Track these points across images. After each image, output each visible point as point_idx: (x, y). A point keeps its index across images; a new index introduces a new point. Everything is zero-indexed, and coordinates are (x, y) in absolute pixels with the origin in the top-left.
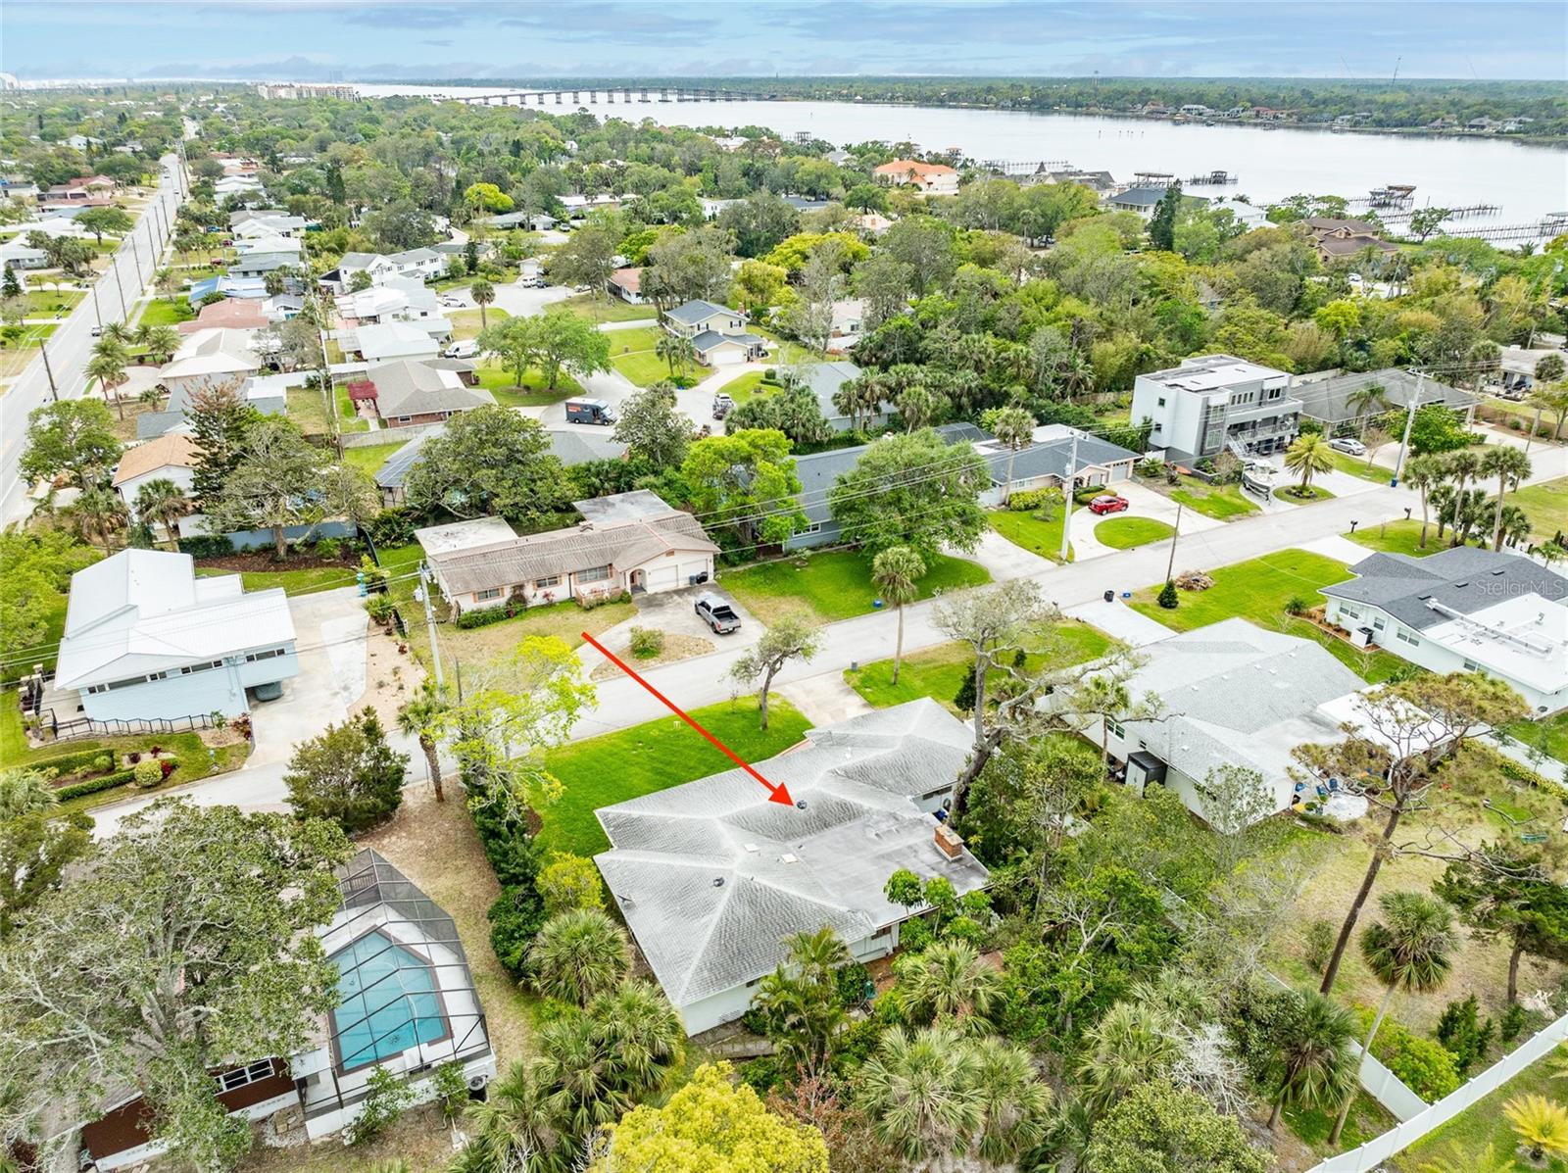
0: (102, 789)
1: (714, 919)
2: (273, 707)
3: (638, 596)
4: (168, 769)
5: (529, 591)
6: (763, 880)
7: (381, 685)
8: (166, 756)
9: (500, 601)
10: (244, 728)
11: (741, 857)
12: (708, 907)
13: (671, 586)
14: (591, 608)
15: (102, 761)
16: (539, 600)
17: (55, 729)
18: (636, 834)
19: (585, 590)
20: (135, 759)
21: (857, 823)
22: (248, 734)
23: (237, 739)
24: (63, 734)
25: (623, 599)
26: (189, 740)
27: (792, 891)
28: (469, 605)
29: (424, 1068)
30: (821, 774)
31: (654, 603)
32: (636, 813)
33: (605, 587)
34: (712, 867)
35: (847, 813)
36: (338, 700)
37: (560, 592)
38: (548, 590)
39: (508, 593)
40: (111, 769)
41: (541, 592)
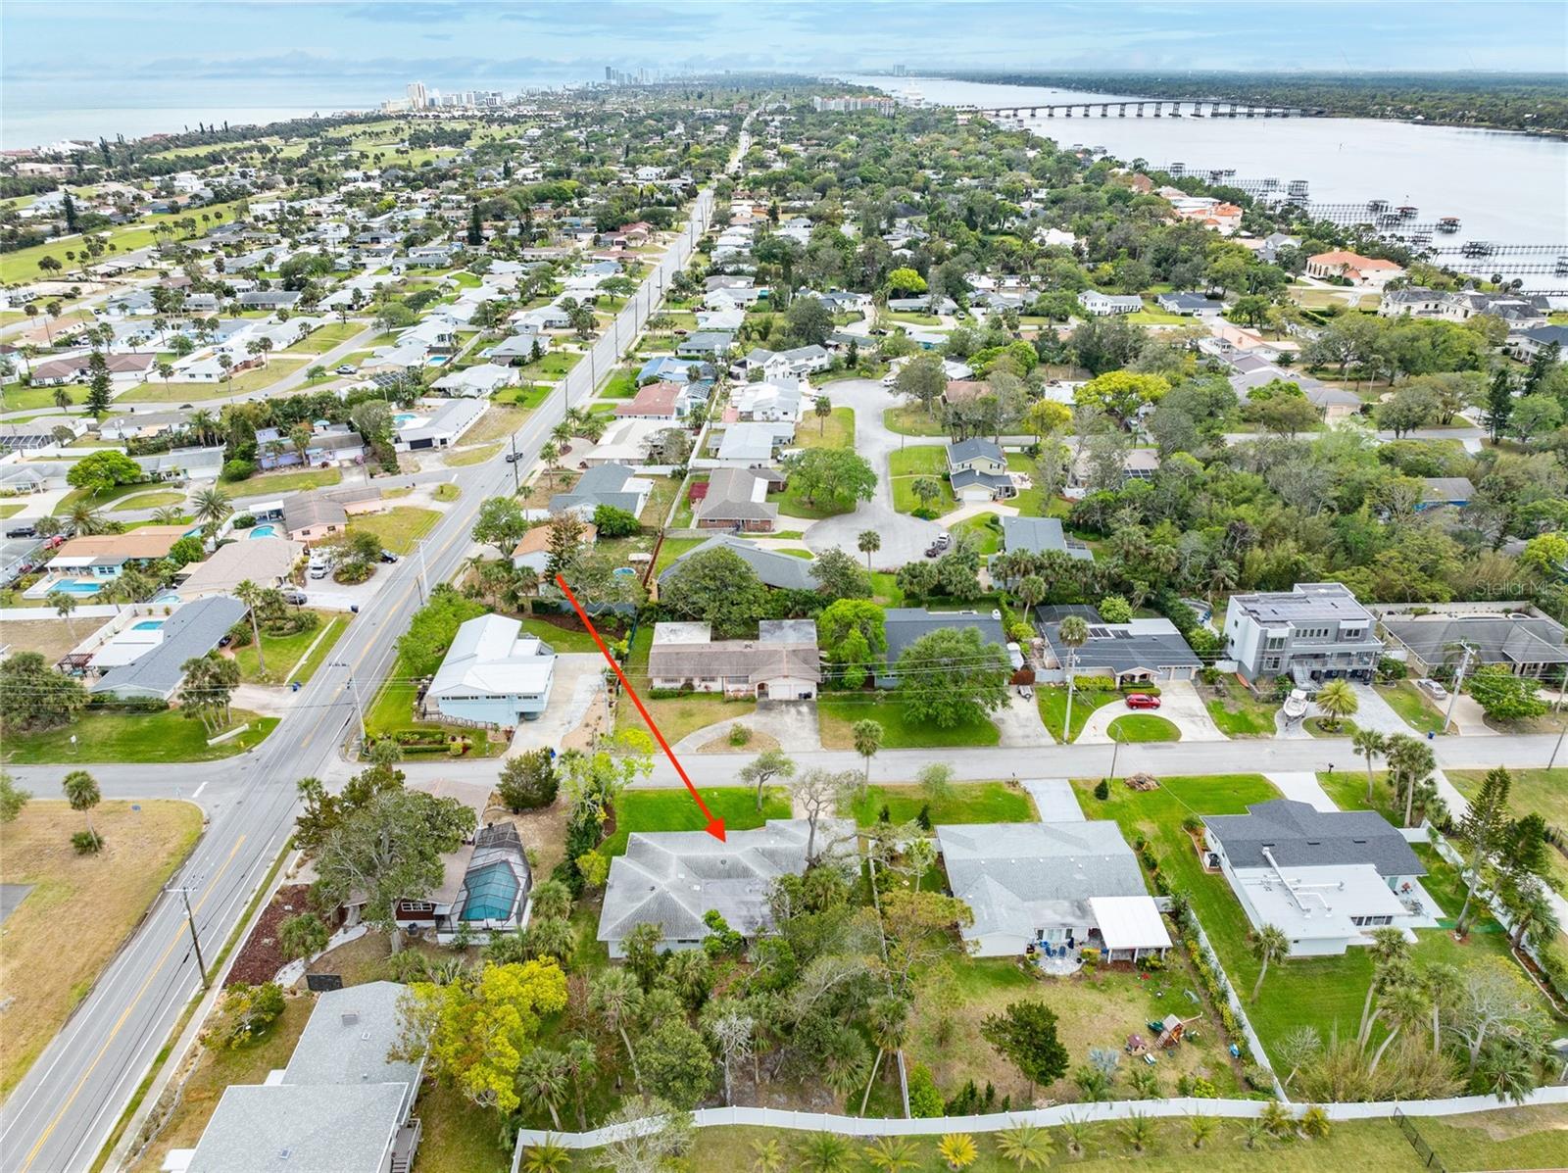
0: (436, 751)
1: (638, 905)
2: (531, 725)
3: (762, 700)
4: (466, 748)
5: (696, 682)
6: (673, 895)
7: (587, 725)
8: (468, 741)
9: (678, 685)
10: (509, 734)
11: (672, 878)
12: (639, 899)
13: (786, 697)
14: (728, 701)
15: (438, 737)
16: (702, 689)
17: (424, 714)
18: (640, 851)
19: (731, 688)
20: (454, 739)
21: (746, 880)
22: (509, 739)
23: (503, 740)
24: (428, 717)
25: (750, 700)
26: (481, 734)
27: (683, 904)
28: (658, 684)
29: (487, 929)
30: (748, 848)
31: (768, 707)
32: (645, 840)
33: (743, 688)
34: (654, 879)
35: (745, 873)
36: (562, 729)
37: (715, 687)
38: (709, 684)
39: (683, 681)
40: (441, 742)
41: (703, 684)
